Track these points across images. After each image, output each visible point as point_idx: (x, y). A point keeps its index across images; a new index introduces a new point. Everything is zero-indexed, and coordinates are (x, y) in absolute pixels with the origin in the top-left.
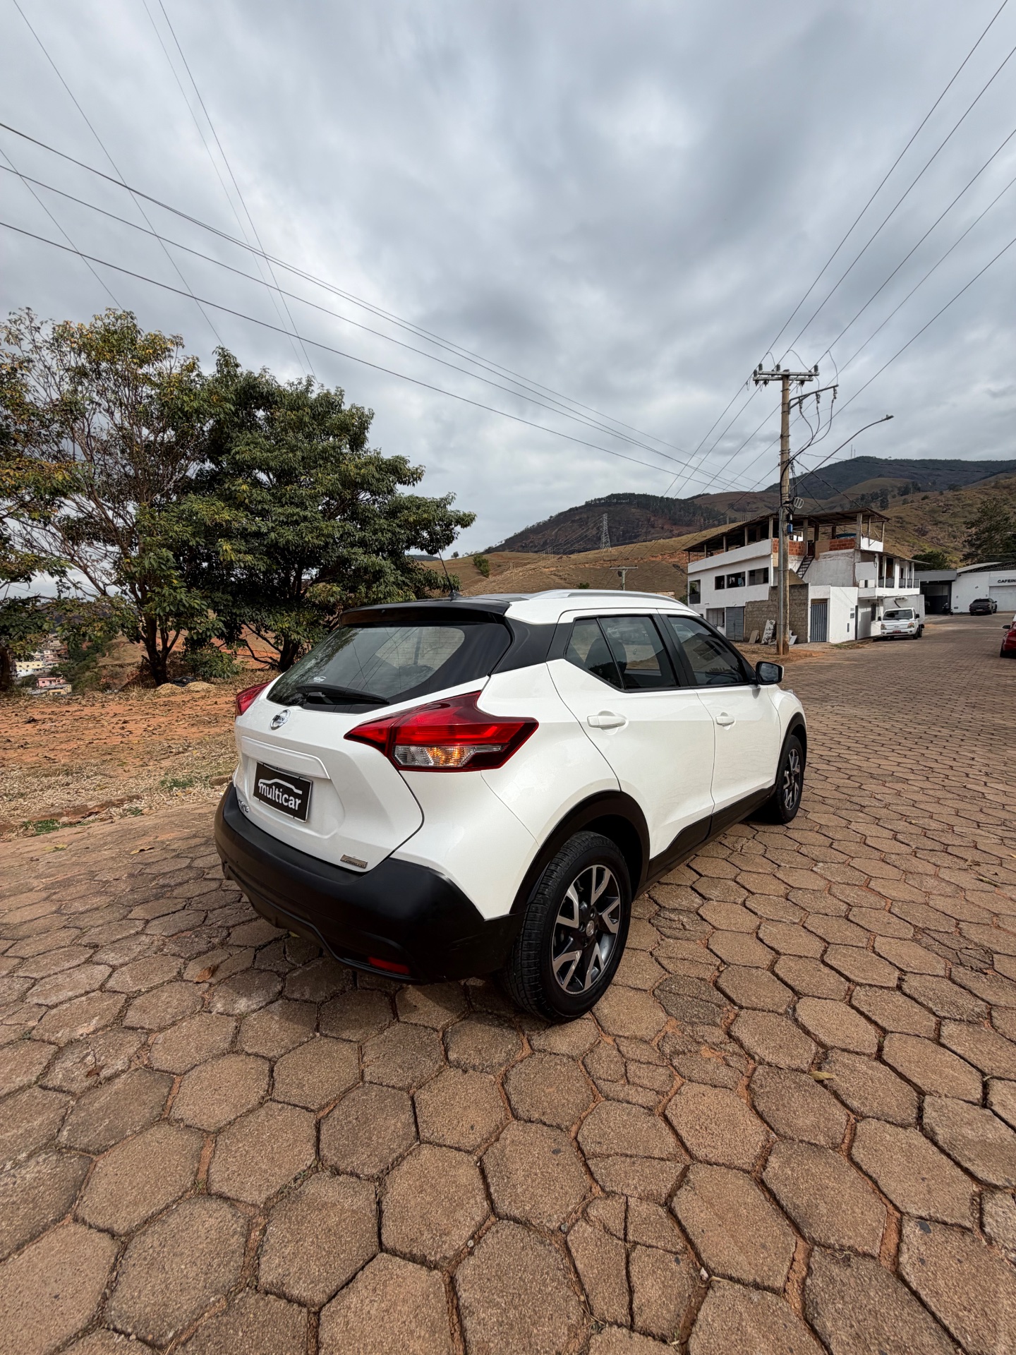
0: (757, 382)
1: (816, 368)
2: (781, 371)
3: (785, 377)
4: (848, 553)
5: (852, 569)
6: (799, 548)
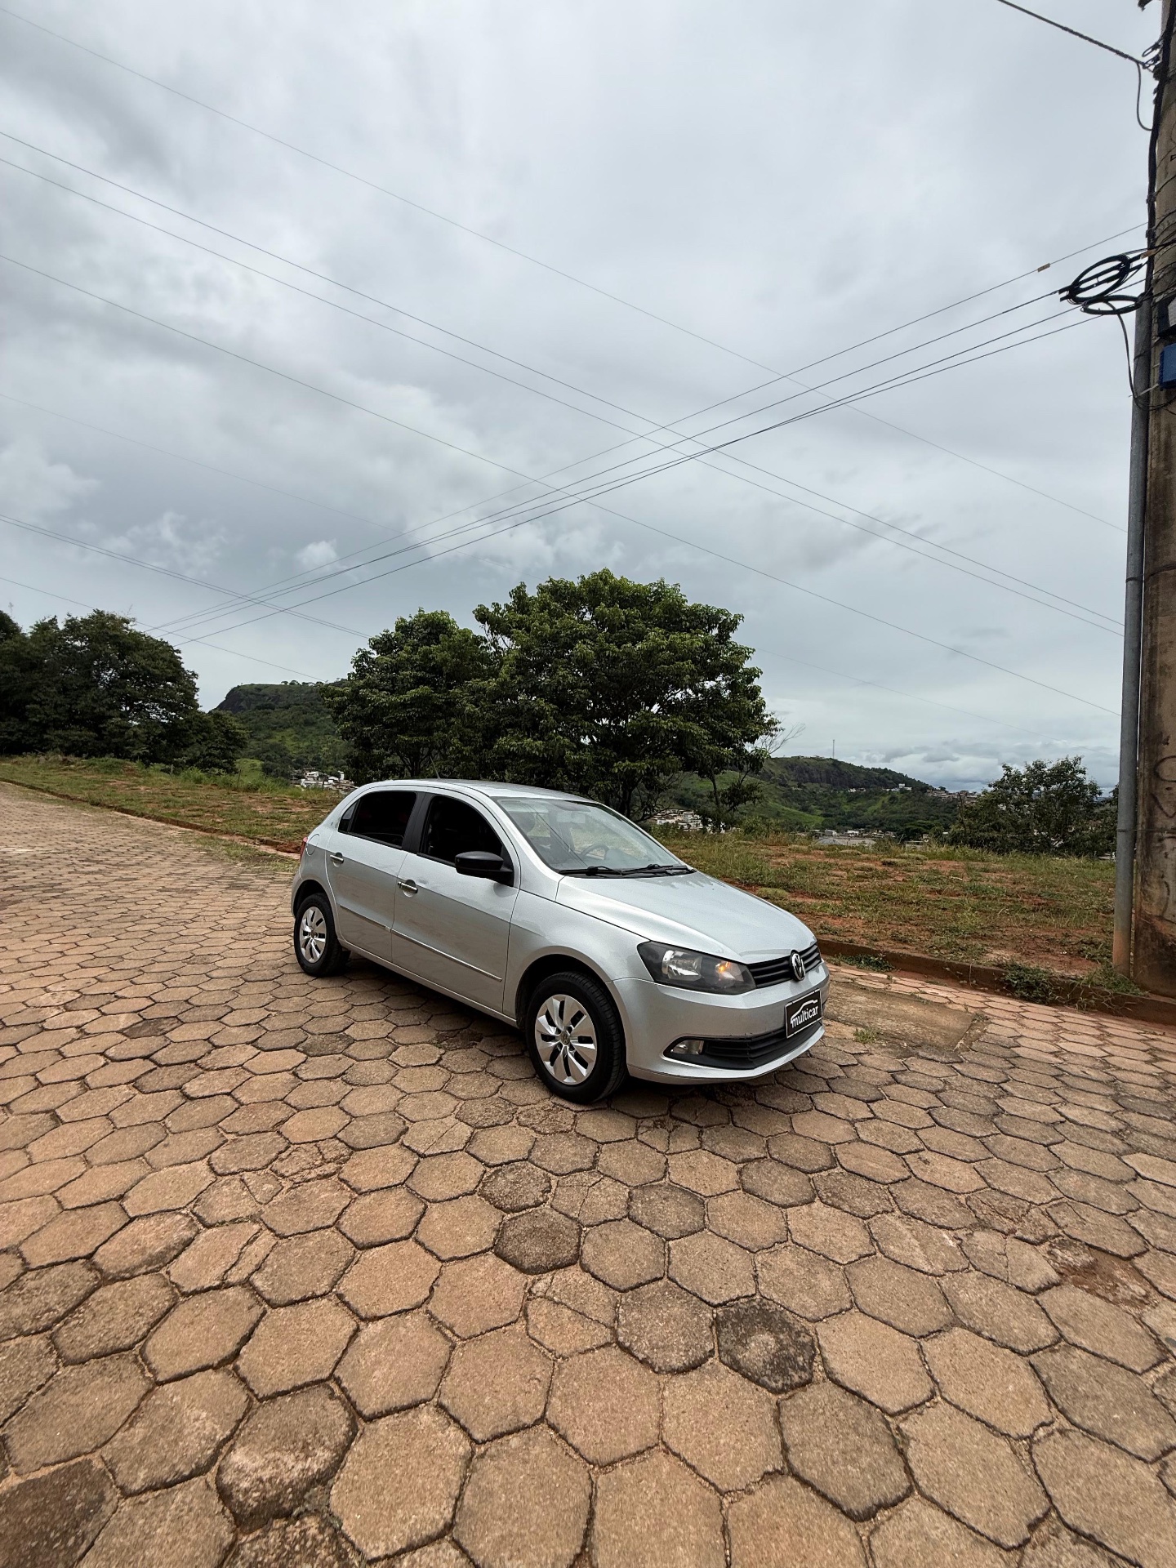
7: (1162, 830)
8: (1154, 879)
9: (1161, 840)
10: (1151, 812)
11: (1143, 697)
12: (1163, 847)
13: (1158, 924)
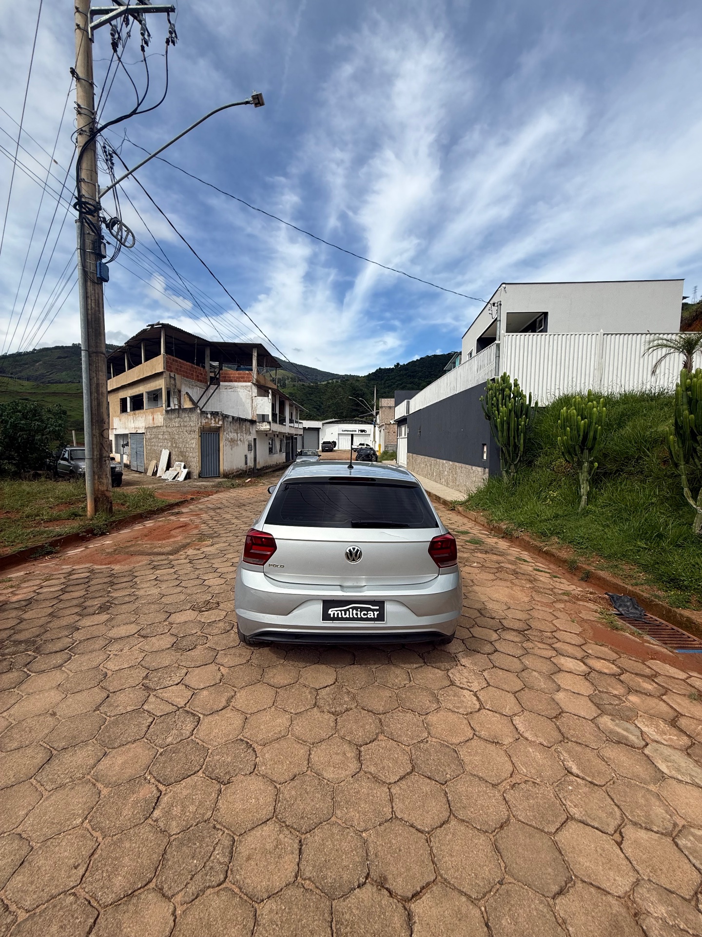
4: (246, 386)
5: (250, 402)
6: (201, 374)
7: (105, 457)
8: (104, 476)
9: (105, 461)
10: (101, 450)
11: (95, 403)
12: (106, 464)
13: (106, 493)
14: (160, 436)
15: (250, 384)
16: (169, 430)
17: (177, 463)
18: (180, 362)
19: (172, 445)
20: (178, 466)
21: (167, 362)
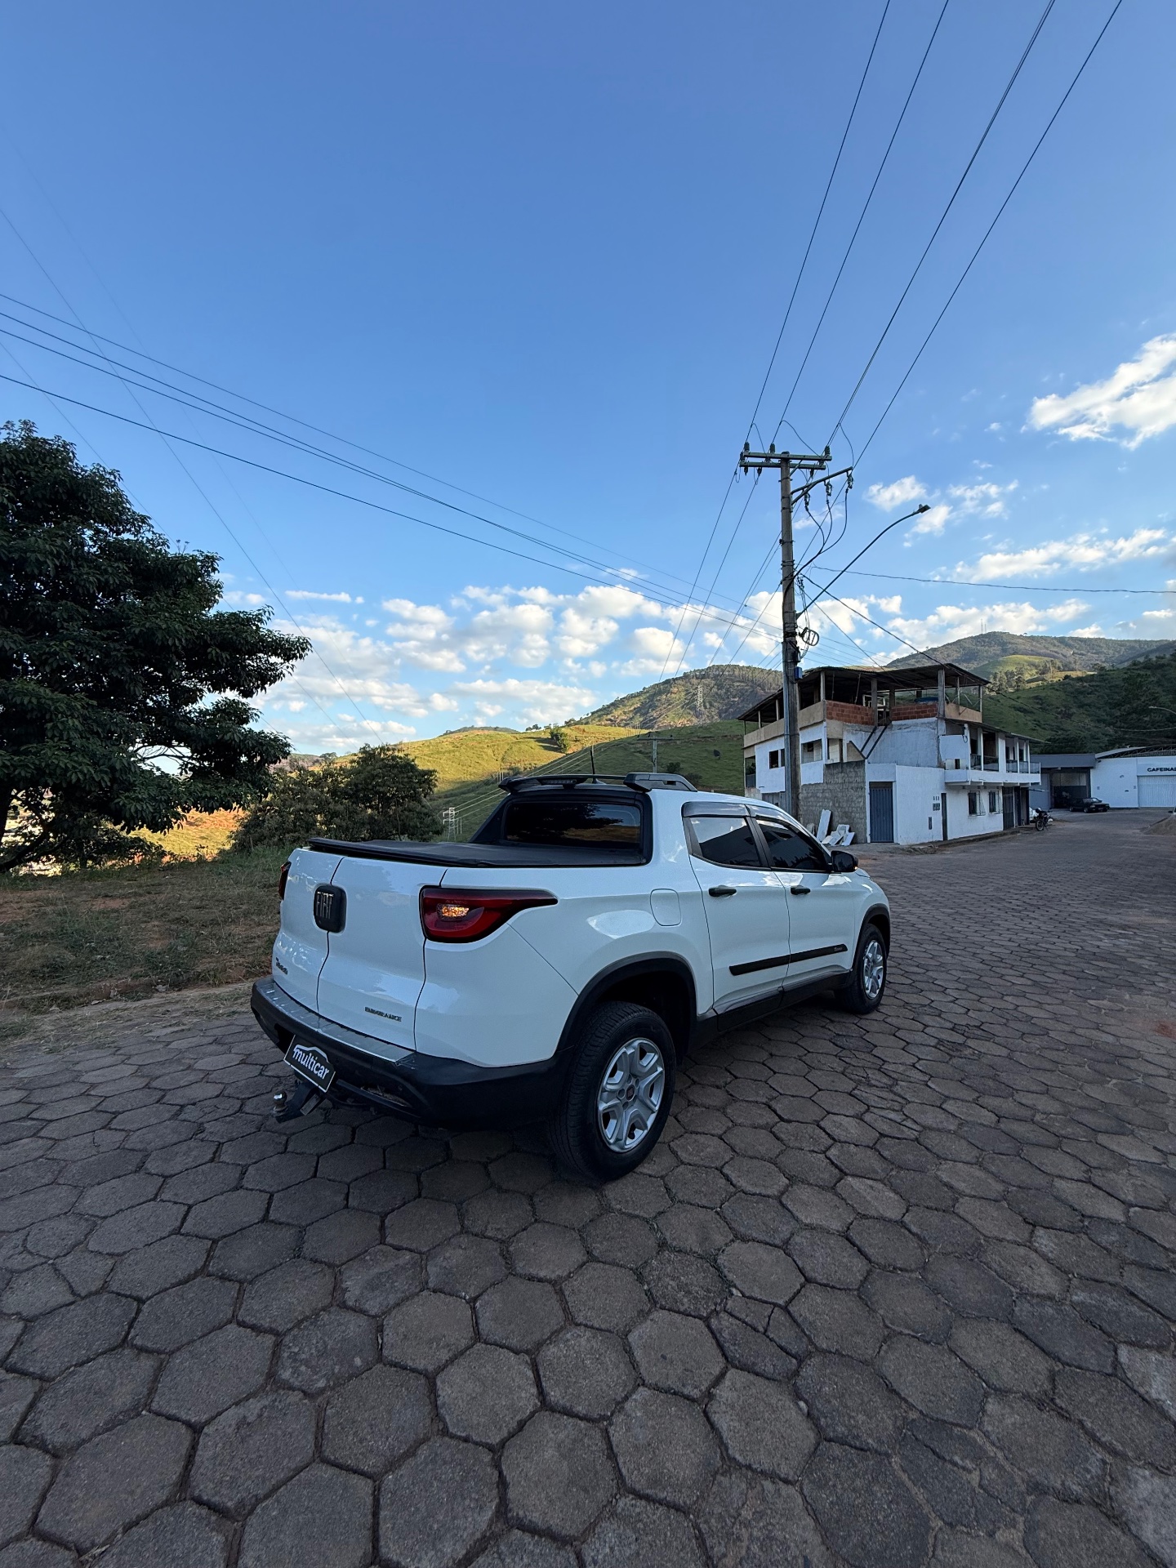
0: (746, 467)
1: (827, 450)
2: (778, 452)
3: (785, 461)
4: (931, 723)
5: (936, 744)
6: (867, 715)
14: (820, 795)
15: (935, 719)
16: (831, 787)
17: (840, 826)
18: (842, 706)
19: (834, 805)
20: (841, 829)
21: (828, 709)
